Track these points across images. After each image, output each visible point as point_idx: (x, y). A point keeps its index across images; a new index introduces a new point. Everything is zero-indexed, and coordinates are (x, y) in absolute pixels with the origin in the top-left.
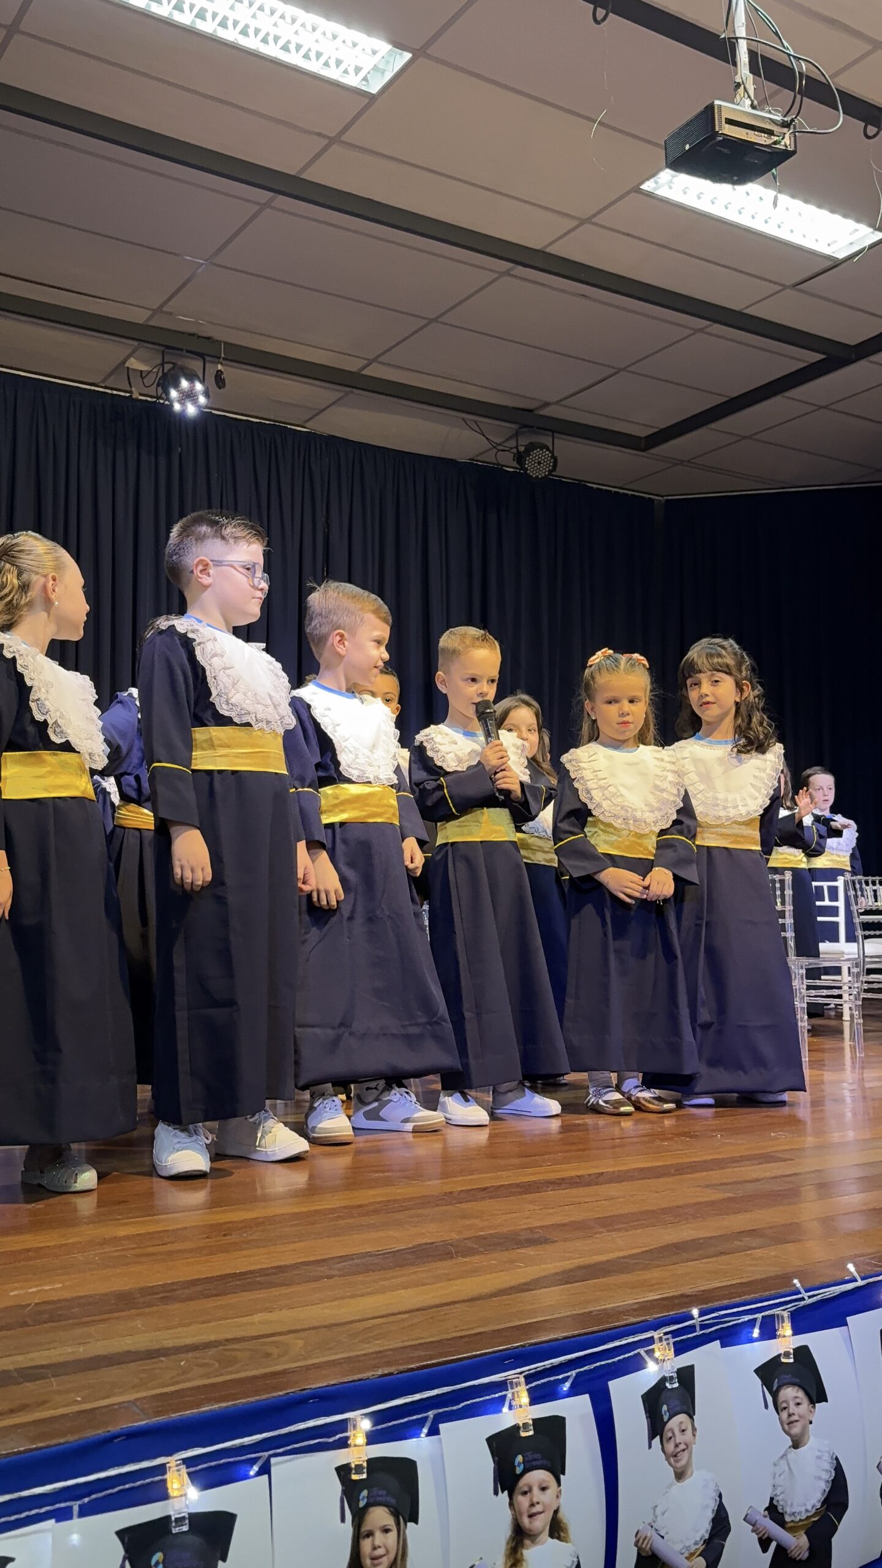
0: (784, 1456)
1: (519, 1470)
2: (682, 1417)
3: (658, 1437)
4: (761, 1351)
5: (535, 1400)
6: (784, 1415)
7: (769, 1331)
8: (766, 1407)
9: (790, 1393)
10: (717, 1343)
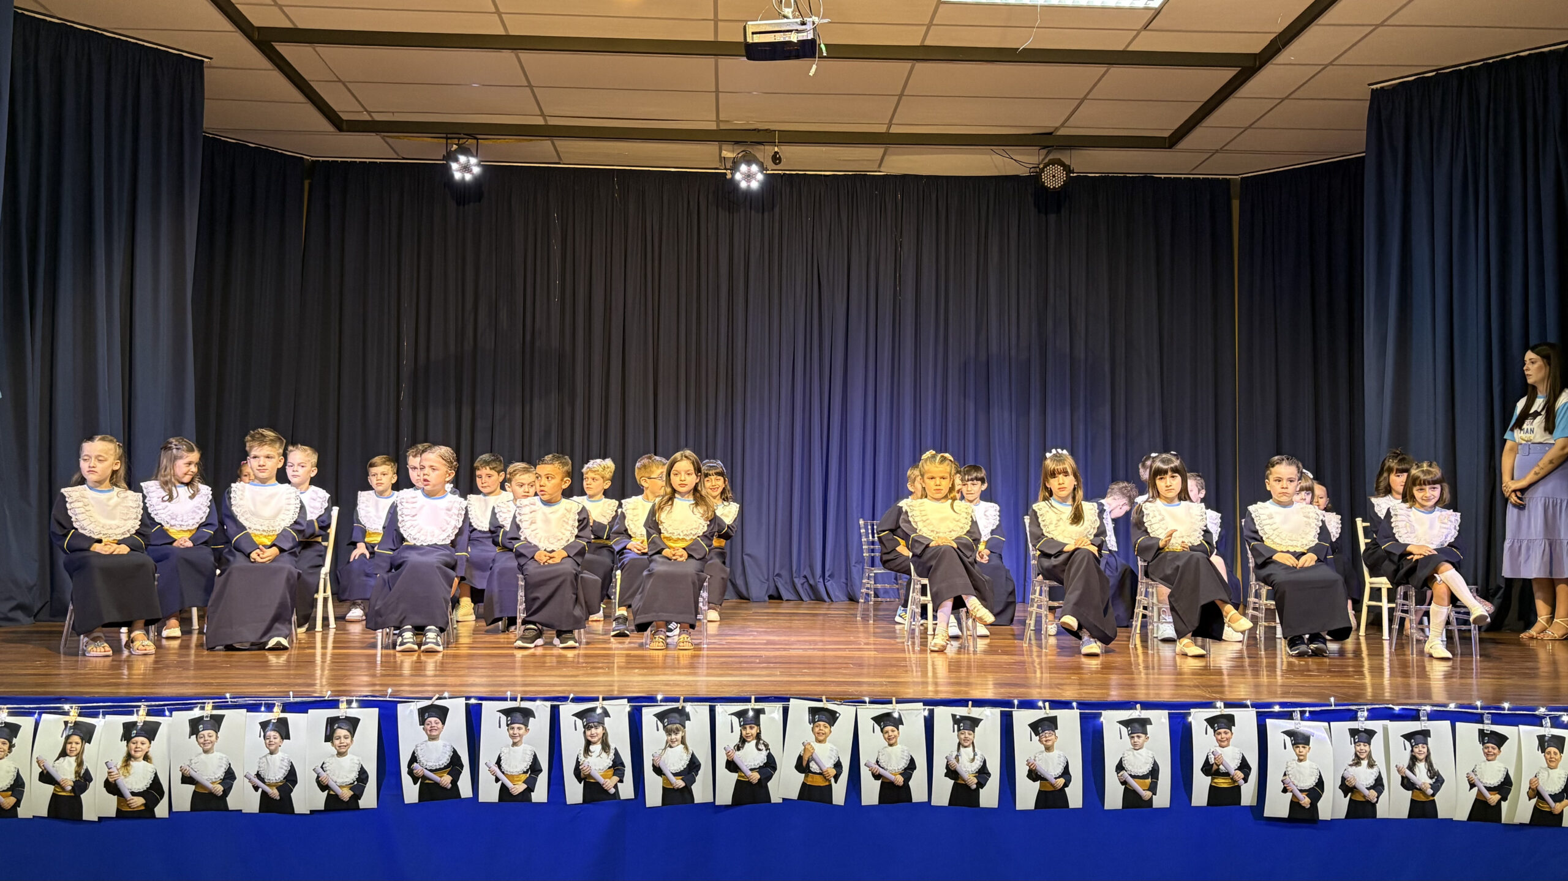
0: (265, 756)
1: (133, 735)
2: (212, 732)
3: (195, 736)
4: (264, 716)
5: (148, 714)
6: (268, 741)
7: (270, 708)
8: (260, 736)
9: (271, 734)
10: (245, 710)
